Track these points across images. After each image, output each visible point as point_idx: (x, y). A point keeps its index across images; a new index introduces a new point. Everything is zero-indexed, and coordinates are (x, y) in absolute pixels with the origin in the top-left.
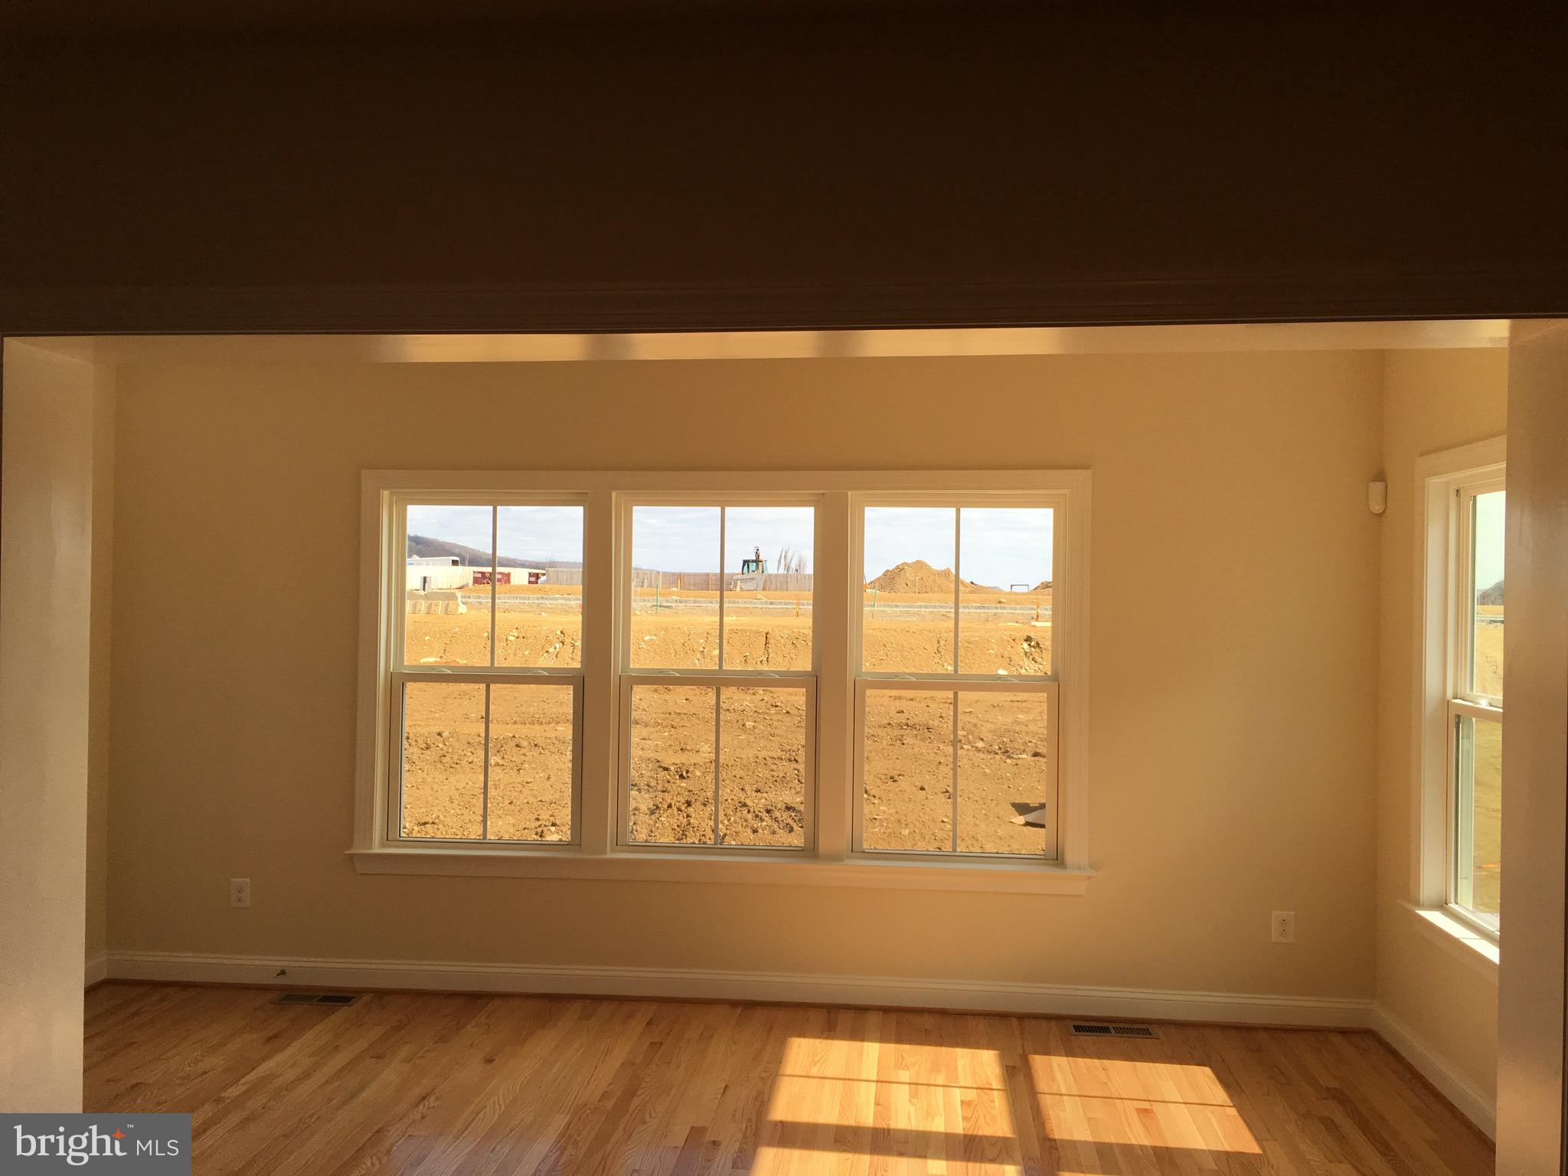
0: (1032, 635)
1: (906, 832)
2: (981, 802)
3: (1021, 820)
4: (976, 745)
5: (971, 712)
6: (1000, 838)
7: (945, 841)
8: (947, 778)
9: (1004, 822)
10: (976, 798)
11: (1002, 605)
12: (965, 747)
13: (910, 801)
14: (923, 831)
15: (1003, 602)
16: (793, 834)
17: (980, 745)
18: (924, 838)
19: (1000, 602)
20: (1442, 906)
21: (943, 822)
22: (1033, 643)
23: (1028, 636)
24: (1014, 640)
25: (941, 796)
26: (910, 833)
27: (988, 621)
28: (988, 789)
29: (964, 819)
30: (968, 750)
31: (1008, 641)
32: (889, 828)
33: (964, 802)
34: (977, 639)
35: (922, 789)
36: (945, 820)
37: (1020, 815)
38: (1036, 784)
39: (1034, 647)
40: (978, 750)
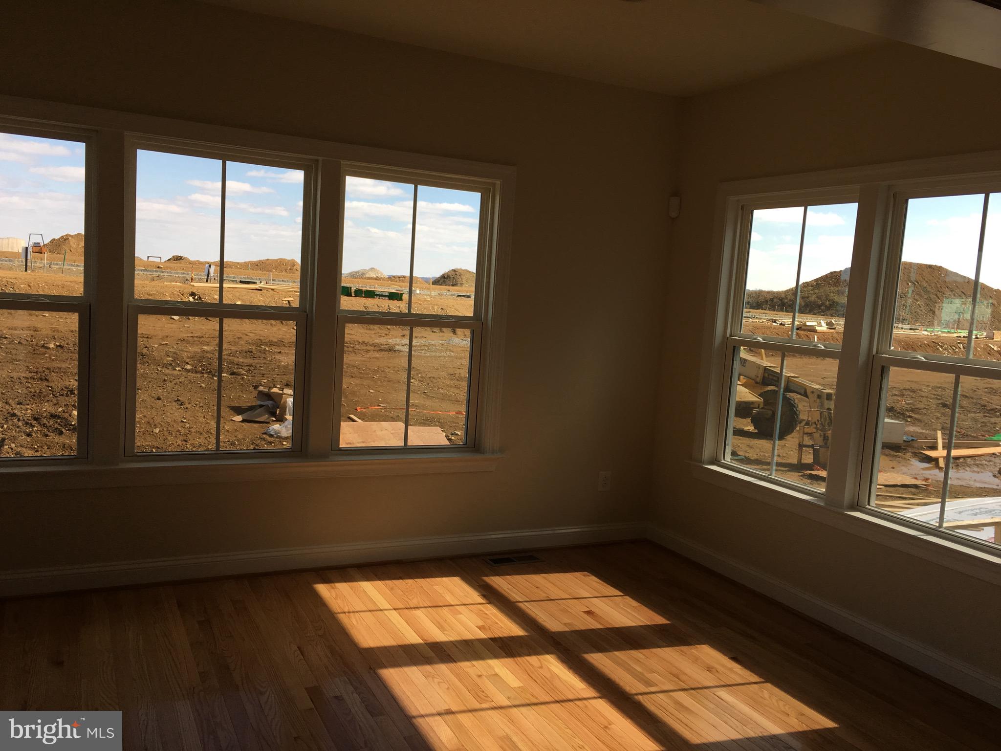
0: (195, 291)
1: (157, 430)
2: (206, 407)
3: (239, 418)
4: (185, 367)
5: (167, 344)
6: (228, 431)
7: (188, 435)
8: (174, 390)
9: (227, 420)
10: (201, 405)
11: (160, 269)
12: (177, 369)
13: (152, 408)
14: (170, 429)
15: (161, 268)
16: (63, 435)
17: (188, 367)
18: (172, 434)
19: (159, 267)
20: (715, 462)
21: (183, 422)
22: (196, 297)
23: (192, 292)
24: (182, 295)
25: (174, 404)
26: (160, 431)
27: (154, 280)
28: (208, 398)
29: (198, 419)
30: (179, 370)
31: (178, 295)
32: (142, 428)
33: (193, 408)
34: (155, 293)
35: (159, 399)
36: (184, 421)
37: (238, 415)
38: (240, 393)
39: (197, 299)
40: (188, 371)
